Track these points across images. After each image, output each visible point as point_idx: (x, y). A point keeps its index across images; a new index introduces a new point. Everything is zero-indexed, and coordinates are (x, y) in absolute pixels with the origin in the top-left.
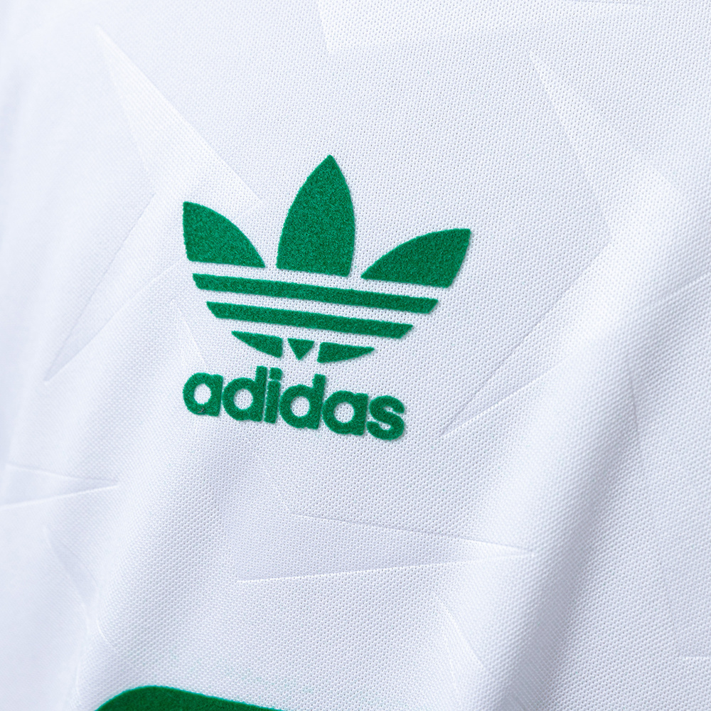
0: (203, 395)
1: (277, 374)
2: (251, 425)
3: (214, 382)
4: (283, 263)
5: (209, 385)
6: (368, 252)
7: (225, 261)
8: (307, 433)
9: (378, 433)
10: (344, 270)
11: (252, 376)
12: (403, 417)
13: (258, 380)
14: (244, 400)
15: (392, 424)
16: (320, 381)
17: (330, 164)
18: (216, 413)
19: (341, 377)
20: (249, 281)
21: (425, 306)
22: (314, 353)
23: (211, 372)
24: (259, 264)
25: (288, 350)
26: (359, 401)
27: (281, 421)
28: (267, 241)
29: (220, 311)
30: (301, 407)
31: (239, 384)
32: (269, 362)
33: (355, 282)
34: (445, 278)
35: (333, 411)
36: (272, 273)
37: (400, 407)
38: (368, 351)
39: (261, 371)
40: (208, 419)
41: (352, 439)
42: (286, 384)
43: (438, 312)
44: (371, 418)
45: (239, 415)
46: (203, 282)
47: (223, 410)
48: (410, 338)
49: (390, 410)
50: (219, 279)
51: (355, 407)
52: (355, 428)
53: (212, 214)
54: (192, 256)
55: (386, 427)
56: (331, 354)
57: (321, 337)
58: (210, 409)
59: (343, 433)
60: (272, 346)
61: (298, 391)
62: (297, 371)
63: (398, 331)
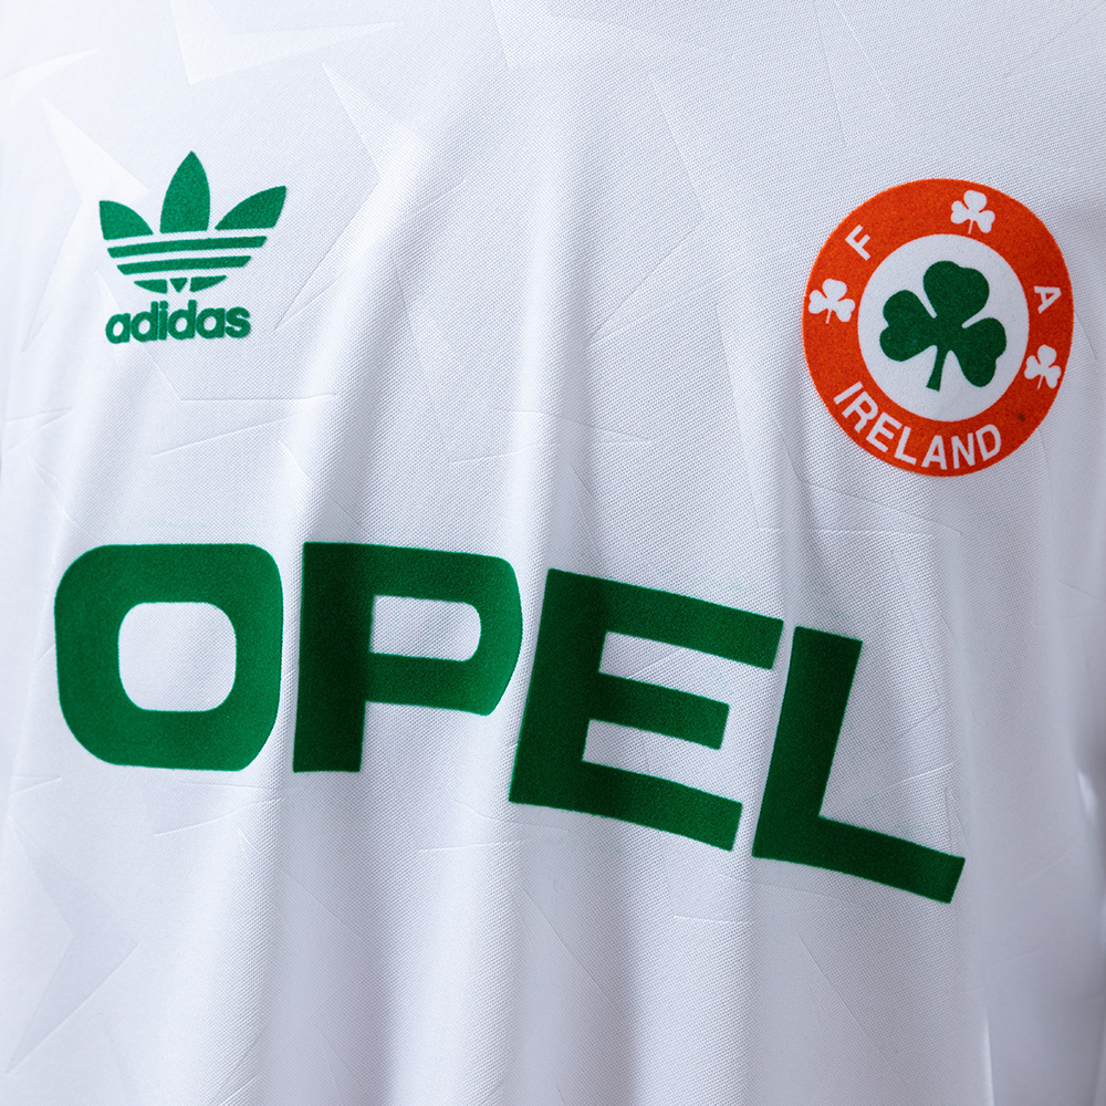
0: (118, 329)
1: (165, 304)
2: (151, 343)
3: (124, 318)
4: (164, 229)
5: (121, 321)
6: (218, 211)
7: (127, 235)
8: (188, 341)
9: (233, 334)
10: (204, 227)
11: (149, 310)
12: (249, 320)
13: (152, 311)
14: (145, 327)
15: (242, 326)
16: (193, 304)
17: (192, 158)
18: (127, 340)
19: (207, 299)
20: (143, 245)
21: (258, 242)
22: (188, 286)
23: (121, 313)
24: (150, 233)
25: (170, 287)
26: (219, 314)
27: (169, 337)
28: (153, 218)
29: (126, 269)
30: (182, 325)
31: (141, 317)
32: (158, 297)
33: (212, 233)
34: (270, 221)
35: (202, 324)
36: (158, 237)
37: (246, 314)
38: (222, 278)
39: (154, 305)
40: (122, 345)
41: (216, 340)
42: (171, 311)
43: (267, 244)
44: (228, 324)
45: (142, 338)
46: (114, 252)
47: (131, 336)
48: (250, 264)
49: (239, 317)
50: (123, 248)
51: (216, 318)
52: (218, 333)
53: (117, 205)
54: (107, 236)
55: (238, 329)
56: (199, 284)
57: (190, 274)
58: (123, 338)
59: (210, 337)
60: (159, 286)
61: (179, 314)
62: (177, 301)
63: (241, 262)
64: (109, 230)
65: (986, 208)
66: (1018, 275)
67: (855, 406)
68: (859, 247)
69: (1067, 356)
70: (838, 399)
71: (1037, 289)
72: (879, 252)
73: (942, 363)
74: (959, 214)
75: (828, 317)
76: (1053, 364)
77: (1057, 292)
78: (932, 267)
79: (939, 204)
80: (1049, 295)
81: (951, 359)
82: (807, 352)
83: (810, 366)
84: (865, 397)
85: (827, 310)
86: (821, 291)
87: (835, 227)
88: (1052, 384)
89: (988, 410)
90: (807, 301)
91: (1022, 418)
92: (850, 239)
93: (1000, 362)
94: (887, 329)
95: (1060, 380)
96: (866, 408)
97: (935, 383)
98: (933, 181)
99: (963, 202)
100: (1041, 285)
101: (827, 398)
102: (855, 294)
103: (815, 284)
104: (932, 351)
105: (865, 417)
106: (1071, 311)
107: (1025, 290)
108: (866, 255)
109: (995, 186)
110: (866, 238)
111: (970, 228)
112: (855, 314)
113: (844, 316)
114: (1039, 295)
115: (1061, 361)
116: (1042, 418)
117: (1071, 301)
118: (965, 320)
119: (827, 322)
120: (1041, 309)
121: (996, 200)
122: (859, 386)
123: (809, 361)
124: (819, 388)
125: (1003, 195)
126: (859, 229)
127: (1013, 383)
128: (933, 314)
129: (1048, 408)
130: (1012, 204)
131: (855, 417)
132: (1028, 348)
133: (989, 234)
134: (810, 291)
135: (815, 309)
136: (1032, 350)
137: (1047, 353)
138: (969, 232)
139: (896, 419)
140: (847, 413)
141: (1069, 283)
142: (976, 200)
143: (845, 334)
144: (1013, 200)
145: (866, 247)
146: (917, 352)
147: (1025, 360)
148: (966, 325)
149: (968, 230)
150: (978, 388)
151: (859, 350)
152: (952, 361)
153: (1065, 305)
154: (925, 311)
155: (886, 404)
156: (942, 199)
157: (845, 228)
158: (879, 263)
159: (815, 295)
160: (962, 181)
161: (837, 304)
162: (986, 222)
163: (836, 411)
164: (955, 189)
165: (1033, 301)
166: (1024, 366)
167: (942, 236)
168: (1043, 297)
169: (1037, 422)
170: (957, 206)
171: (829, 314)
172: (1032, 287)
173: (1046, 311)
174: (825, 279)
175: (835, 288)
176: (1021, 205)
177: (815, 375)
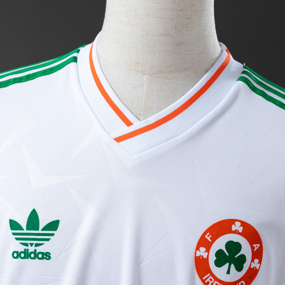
0: (15, 255)
1: (28, 250)
2: (24, 260)
3: (17, 252)
4: (27, 229)
6: (41, 226)
7: (17, 230)
8: (34, 260)
9: (46, 259)
10: (38, 230)
11: (24, 251)
12: (50, 255)
13: (25, 251)
14: (23, 255)
15: (49, 257)
16: (35, 250)
17: (34, 210)
18: (18, 258)
19: (39, 249)
20: (21, 233)
21: (52, 235)
22: (34, 245)
23: (16, 251)
24: (23, 230)
25: (29, 245)
26: (42, 253)
27: (29, 258)
28: (24, 225)
29: (17, 239)
30: (32, 255)
31: (21, 252)
32: (26, 248)
33: (40, 231)
34: (55, 229)
35: (38, 256)
36: (25, 231)
37: (50, 254)
38: (43, 244)
39: (25, 250)
40: (16, 259)
41: (42, 260)
42: (30, 252)
43: (55, 235)
44: (45, 256)
45: (22, 258)
46: (14, 234)
47: (19, 257)
48: (50, 240)
49: (48, 254)
50: (16, 233)
51: (42, 254)
52: (42, 258)
53: (14, 221)
54: (11, 229)
55: (48, 258)
56: (37, 245)
57: (35, 242)
58: (17, 258)
59: (40, 259)
60: (26, 245)
61: (32, 253)
62: (31, 249)
63: (48, 240)
64: (12, 228)
65: (241, 226)
66: (249, 242)
67: (208, 280)
68: (208, 238)
69: (261, 261)
70: (204, 278)
71: (254, 245)
72: (214, 239)
73: (230, 267)
74: (234, 228)
75: (201, 257)
76: (258, 263)
77: (259, 245)
78: (227, 242)
79: (229, 226)
80: (257, 246)
81: (232, 266)
82: (196, 266)
83: (197, 270)
84: (211, 277)
85: (201, 255)
86: (199, 250)
87: (202, 233)
88: (258, 268)
89: (242, 277)
90: (196, 253)
91: (250, 278)
92: (206, 236)
93: (244, 265)
94: (216, 260)
95: (260, 267)
96: (211, 280)
97: (228, 272)
98: (227, 220)
99: (235, 225)
100: (255, 244)
101: (201, 278)
102: (208, 251)
103: (198, 249)
104: (228, 264)
105: (211, 282)
106: (262, 249)
107: (251, 246)
108: (210, 240)
109: (243, 220)
110: (210, 236)
111: (237, 232)
112: (208, 256)
113: (205, 257)
114: (254, 247)
115: (260, 262)
116: (255, 277)
117: (262, 247)
118: (236, 256)
119: (201, 258)
120: (255, 250)
121: (243, 224)
122: (209, 274)
123: (196, 269)
124: (199, 276)
125: (245, 222)
126: (208, 234)
127: (248, 270)
128: (228, 255)
129: (257, 274)
130: (247, 224)
131: (208, 283)
132: (252, 260)
133: (241, 233)
134: (196, 250)
135: (198, 255)
136: (253, 260)
137: (256, 261)
138: (237, 233)
139: (219, 282)
140: (206, 282)
141: (262, 242)
142: (238, 224)
143: (205, 261)
144: (247, 223)
145: (210, 238)
146: (224, 265)
147: (251, 263)
148: (236, 257)
149: (236, 232)
150: (239, 272)
151: (209, 265)
152: (233, 266)
153: (261, 248)
154: (226, 254)
155: (216, 279)
156: (230, 224)
157: (205, 234)
158: (214, 242)
159: (198, 251)
160: (234, 219)
161: (203, 254)
162: (241, 230)
163: (203, 281)
164: (232, 222)
165: (253, 248)
166: (251, 265)
167: (230, 234)
168: (255, 247)
169: (254, 278)
170: (233, 226)
172: (252, 245)
173: (256, 250)
174: (200, 247)
175: (203, 249)
176: (249, 224)
177: (198, 272)
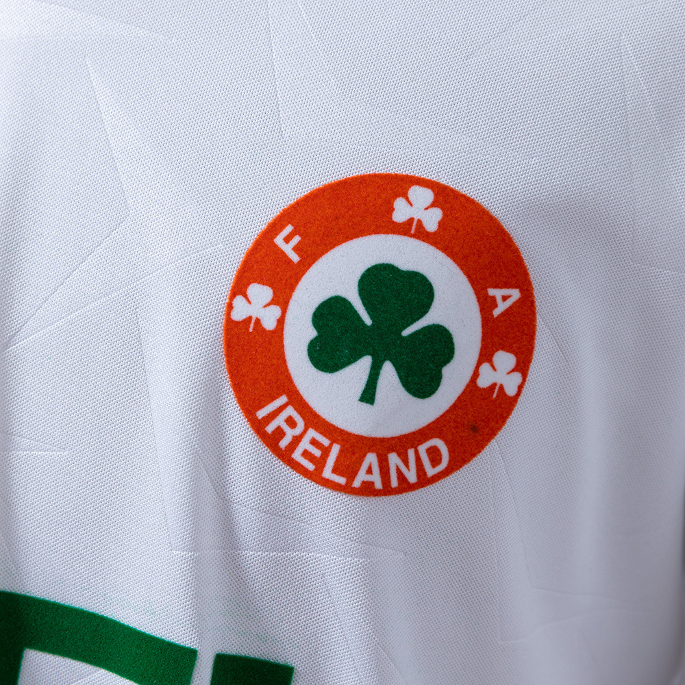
65: (433, 205)
66: (469, 277)
67: (280, 421)
68: (288, 249)
69: (530, 361)
70: (261, 414)
71: (492, 292)
72: (310, 255)
73: (378, 374)
74: (401, 213)
75: (252, 325)
76: (513, 371)
77: (515, 294)
78: (369, 270)
79: (380, 201)
80: (505, 298)
81: (388, 370)
82: (228, 362)
83: (231, 378)
84: (290, 411)
85: (250, 318)
86: (246, 296)
87: (264, 227)
88: (511, 391)
89: (433, 422)
90: (230, 307)
91: (475, 429)
92: (279, 240)
93: (447, 371)
94: (316, 339)
95: (520, 388)
96: (291, 422)
97: (368, 395)
98: (375, 176)
99: (407, 199)
100: (496, 287)
101: (249, 410)
102: (282, 299)
103: (239, 288)
104: (366, 362)
105: (290, 434)
106: (533, 313)
107: (477, 293)
108: (295, 258)
109: (444, 180)
110: (297, 239)
111: (414, 227)
112: (281, 322)
113: (269, 324)
114: (493, 299)
115: (523, 367)
116: (499, 429)
117: (533, 303)
118: (405, 328)
119: (251, 330)
120: (497, 312)
121: (444, 196)
122: (283, 399)
123: (230, 372)
124: (242, 401)
125: (452, 190)
126: (289, 229)
127: (464, 392)
128: (368, 321)
129: (507, 417)
130: (462, 199)
131: (279, 433)
132: (481, 355)
133: (435, 233)
134: (233, 295)
135: (238, 315)
136: (486, 356)
137: (505, 360)
138: (413, 231)
139: (325, 436)
140: (270, 428)
141: (530, 283)
142: (420, 195)
143: (270, 344)
144: (464, 196)
145: (296, 249)
146: (349, 363)
147: (477, 367)
148: (406, 332)
149: (412, 229)
150: (420, 401)
151: (285, 361)
152: (388, 371)
153: (527, 306)
154: (359, 318)
155: (313, 419)
156: (383, 196)
157: (274, 228)
158: (310, 265)
159: (239, 301)
160: (407, 176)
161: (263, 310)
162: (432, 220)
163: (258, 427)
164: (399, 185)
165: (486, 304)
166: (476, 374)
167: (382, 236)
168: (499, 300)
169: (492, 433)
170: (399, 203)
171: (253, 321)
172: (485, 289)
173: (502, 314)
174: (249, 284)
175: (260, 293)
176: (472, 202)
177: (237, 387)
